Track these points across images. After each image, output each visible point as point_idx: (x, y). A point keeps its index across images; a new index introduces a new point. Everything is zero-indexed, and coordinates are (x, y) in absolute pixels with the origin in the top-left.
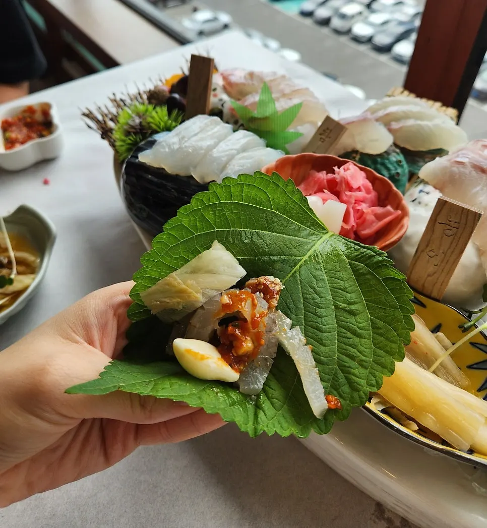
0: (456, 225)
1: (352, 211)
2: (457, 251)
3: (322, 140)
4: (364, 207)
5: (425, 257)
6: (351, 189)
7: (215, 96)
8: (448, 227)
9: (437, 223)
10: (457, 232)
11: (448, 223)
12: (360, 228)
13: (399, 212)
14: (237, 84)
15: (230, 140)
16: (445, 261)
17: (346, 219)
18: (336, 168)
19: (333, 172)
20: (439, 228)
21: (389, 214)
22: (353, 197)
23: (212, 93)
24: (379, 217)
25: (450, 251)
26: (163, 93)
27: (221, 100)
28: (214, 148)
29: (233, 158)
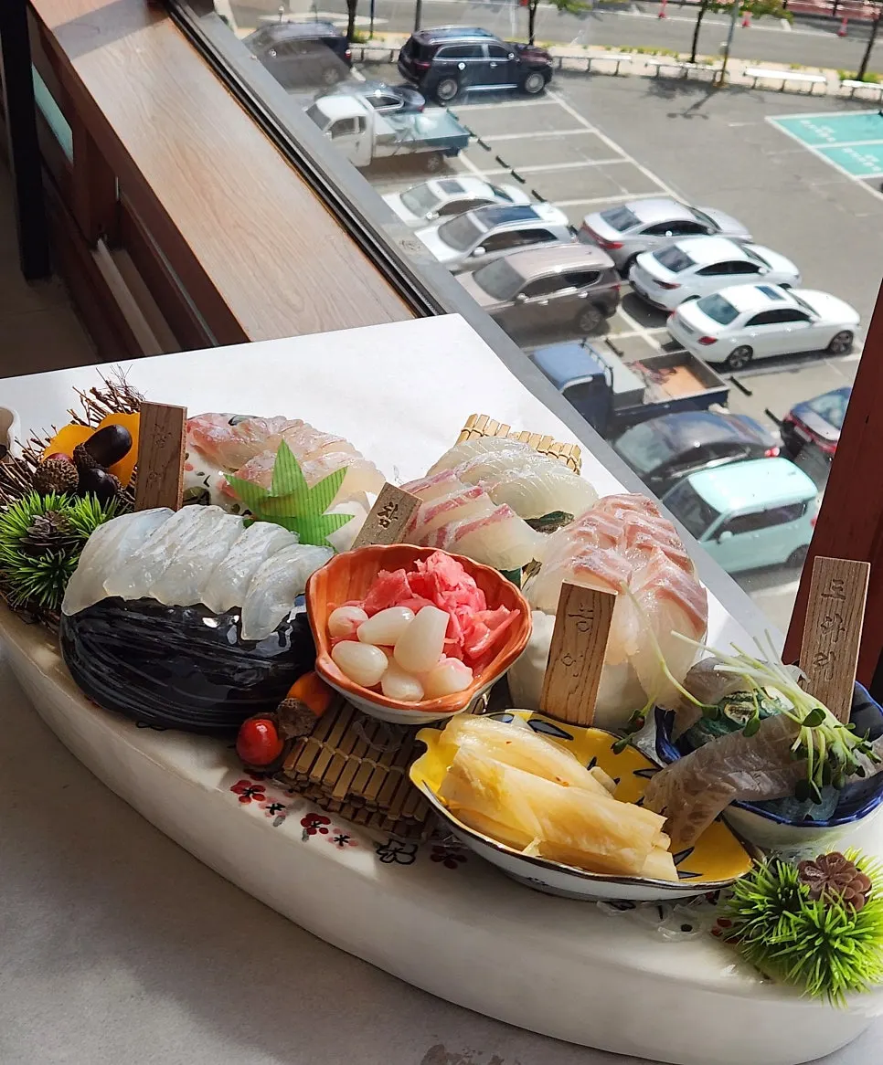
0: (590, 614)
2: (598, 648)
3: (385, 523)
4: (469, 611)
5: (560, 667)
6: (448, 588)
7: (189, 468)
8: (582, 619)
9: (567, 616)
10: (592, 623)
11: (580, 613)
12: (469, 644)
13: (518, 612)
16: (586, 667)
17: (449, 631)
18: (418, 562)
19: (415, 569)
20: (570, 622)
21: (504, 617)
22: (453, 597)
23: (184, 462)
24: (491, 626)
25: (590, 653)
26: (65, 468)
27: (202, 474)
28: (226, 556)
29: (258, 567)
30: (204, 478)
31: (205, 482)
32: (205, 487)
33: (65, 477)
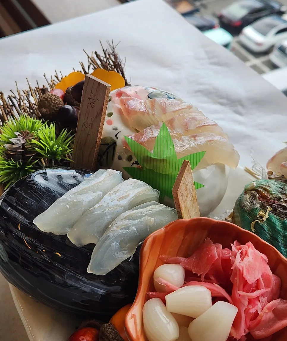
1: (243, 315)
7: (110, 123)
14: (135, 112)
15: (116, 192)
17: (236, 324)
23: (107, 118)
26: (55, 100)
27: (116, 129)
28: (97, 203)
29: (118, 215)
30: (116, 132)
31: (116, 136)
32: (115, 138)
33: (53, 106)
